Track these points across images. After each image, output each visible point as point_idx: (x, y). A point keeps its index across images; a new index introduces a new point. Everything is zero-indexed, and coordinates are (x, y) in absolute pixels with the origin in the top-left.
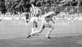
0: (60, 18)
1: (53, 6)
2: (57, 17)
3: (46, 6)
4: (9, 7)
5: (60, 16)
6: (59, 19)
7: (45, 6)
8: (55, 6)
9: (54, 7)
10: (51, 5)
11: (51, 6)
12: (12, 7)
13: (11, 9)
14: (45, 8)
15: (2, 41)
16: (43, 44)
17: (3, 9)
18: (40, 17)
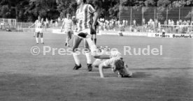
0: (176, 35)
1: (161, 5)
2: (169, 32)
3: (146, 4)
4: (64, 6)
5: (177, 30)
6: (174, 36)
7: (145, 6)
8: (166, 6)
9: (163, 9)
10: (156, 3)
11: (156, 6)
12: (70, 7)
13: (68, 10)
14: (144, 10)
15: (48, 79)
16: (137, 88)
17: (52, 9)
18: (132, 31)
